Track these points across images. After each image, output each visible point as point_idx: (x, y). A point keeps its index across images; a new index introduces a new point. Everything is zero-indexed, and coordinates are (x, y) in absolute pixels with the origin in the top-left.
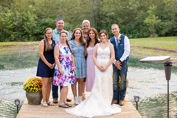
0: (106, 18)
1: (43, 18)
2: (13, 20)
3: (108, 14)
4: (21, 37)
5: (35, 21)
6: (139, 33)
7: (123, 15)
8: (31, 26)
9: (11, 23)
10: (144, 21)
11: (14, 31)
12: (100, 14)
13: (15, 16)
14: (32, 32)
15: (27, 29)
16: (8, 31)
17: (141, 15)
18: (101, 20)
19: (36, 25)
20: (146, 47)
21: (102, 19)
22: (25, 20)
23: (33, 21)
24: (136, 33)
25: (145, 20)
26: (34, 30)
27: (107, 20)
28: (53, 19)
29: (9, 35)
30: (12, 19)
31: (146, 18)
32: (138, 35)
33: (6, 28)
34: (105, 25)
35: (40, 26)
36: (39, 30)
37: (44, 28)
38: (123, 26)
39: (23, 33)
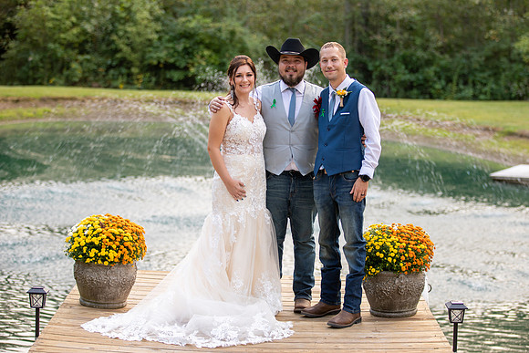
0: (390, 29)
1: (181, 15)
2: (81, 15)
3: (396, 14)
4: (104, 73)
5: (153, 24)
6: (497, 84)
7: (447, 21)
8: (138, 40)
9: (74, 25)
10: (516, 45)
11: (82, 52)
12: (369, 14)
13: (88, 3)
14: (143, 59)
15: (126, 49)
16: (60, 52)
17: (508, 25)
18: (371, 32)
19: (155, 36)
20: (516, 131)
21: (375, 30)
22: (122, 18)
24: (484, 81)
25: (518, 41)
26: (150, 52)
27: (391, 33)
28: (214, 21)
29: (65, 65)
30: (78, 12)
31: (523, 37)
32: (492, 89)
33: (55, 42)
34: (385, 49)
35: (169, 41)
36: (165, 52)
37: (180, 47)
38: (444, 59)
39: (113, 61)
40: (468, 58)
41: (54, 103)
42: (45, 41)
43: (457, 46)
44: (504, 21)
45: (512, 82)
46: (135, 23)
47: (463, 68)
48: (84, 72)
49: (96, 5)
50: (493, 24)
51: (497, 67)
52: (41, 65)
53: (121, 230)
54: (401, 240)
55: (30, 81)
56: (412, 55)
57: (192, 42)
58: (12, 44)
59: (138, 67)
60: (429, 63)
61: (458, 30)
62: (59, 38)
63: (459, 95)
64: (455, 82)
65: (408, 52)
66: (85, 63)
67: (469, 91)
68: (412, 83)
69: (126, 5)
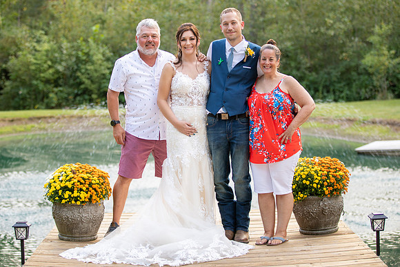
2: (54, 60)
4: (73, 100)
5: (105, 63)
6: (350, 91)
7: (312, 49)
8: (96, 75)
9: (50, 67)
11: (56, 86)
13: (59, 51)
15: (87, 81)
16: (41, 86)
17: (355, 49)
19: (107, 72)
22: (83, 60)
24: (341, 89)
25: (363, 58)
26: (104, 83)
30: (52, 58)
31: (367, 55)
32: (347, 95)
33: (37, 79)
39: (78, 91)
40: (329, 74)
41: (38, 121)
42: (30, 80)
44: (353, 46)
45: (360, 89)
46: (93, 63)
47: (325, 81)
48: (59, 100)
49: (65, 52)
50: (344, 49)
51: (349, 79)
52: (28, 96)
55: (21, 108)
58: (7, 83)
60: (301, 79)
61: (320, 55)
62: (40, 77)
64: (320, 91)
66: (59, 93)
67: (331, 97)
69: (86, 51)
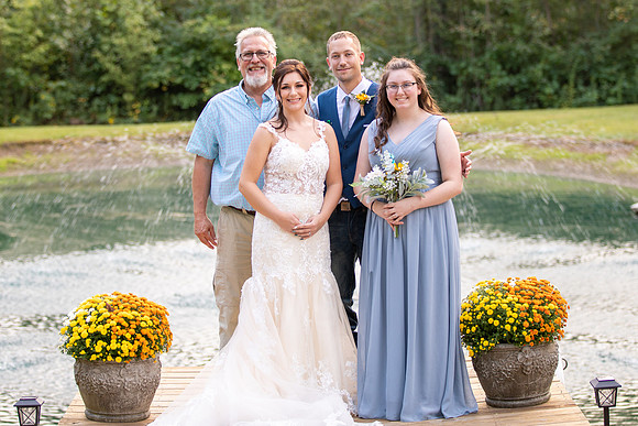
0: (477, 16)
1: (187, 17)
2: (49, 26)
4: (86, 105)
5: (149, 33)
6: (630, 81)
8: (130, 55)
9: (40, 41)
11: (53, 78)
13: (57, 9)
14: (138, 82)
15: (113, 68)
16: (24, 79)
18: (451, 23)
19: (153, 49)
21: (456, 19)
22: (106, 27)
23: (139, 30)
24: (612, 79)
26: (148, 71)
27: (478, 22)
28: (233, 22)
29: (32, 97)
30: (45, 22)
32: (624, 88)
33: (15, 65)
34: (471, 44)
35: (173, 54)
36: (168, 70)
37: (189, 62)
38: (555, 51)
39: (97, 87)
40: (587, 48)
41: (19, 150)
42: (3, 65)
43: (571, 32)
46: (125, 32)
47: (581, 63)
48: (58, 105)
49: (69, 11)
51: (629, 58)
53: (136, 313)
54: (522, 300)
56: (510, 50)
57: (204, 53)
59: (132, 92)
60: (534, 59)
61: (571, 10)
62: (21, 60)
63: (579, 100)
64: (572, 83)
65: (505, 46)
66: (59, 93)
67: (593, 95)
68: (512, 88)
69: (111, 8)
